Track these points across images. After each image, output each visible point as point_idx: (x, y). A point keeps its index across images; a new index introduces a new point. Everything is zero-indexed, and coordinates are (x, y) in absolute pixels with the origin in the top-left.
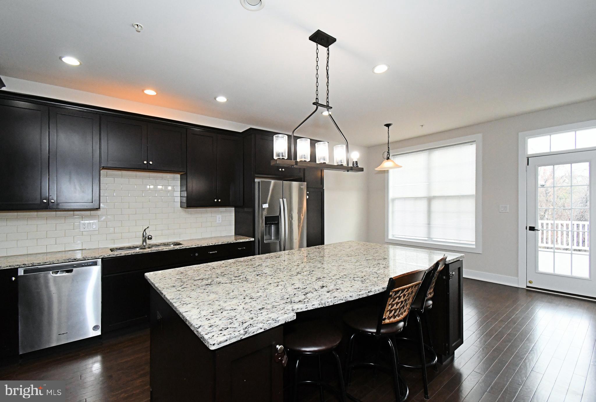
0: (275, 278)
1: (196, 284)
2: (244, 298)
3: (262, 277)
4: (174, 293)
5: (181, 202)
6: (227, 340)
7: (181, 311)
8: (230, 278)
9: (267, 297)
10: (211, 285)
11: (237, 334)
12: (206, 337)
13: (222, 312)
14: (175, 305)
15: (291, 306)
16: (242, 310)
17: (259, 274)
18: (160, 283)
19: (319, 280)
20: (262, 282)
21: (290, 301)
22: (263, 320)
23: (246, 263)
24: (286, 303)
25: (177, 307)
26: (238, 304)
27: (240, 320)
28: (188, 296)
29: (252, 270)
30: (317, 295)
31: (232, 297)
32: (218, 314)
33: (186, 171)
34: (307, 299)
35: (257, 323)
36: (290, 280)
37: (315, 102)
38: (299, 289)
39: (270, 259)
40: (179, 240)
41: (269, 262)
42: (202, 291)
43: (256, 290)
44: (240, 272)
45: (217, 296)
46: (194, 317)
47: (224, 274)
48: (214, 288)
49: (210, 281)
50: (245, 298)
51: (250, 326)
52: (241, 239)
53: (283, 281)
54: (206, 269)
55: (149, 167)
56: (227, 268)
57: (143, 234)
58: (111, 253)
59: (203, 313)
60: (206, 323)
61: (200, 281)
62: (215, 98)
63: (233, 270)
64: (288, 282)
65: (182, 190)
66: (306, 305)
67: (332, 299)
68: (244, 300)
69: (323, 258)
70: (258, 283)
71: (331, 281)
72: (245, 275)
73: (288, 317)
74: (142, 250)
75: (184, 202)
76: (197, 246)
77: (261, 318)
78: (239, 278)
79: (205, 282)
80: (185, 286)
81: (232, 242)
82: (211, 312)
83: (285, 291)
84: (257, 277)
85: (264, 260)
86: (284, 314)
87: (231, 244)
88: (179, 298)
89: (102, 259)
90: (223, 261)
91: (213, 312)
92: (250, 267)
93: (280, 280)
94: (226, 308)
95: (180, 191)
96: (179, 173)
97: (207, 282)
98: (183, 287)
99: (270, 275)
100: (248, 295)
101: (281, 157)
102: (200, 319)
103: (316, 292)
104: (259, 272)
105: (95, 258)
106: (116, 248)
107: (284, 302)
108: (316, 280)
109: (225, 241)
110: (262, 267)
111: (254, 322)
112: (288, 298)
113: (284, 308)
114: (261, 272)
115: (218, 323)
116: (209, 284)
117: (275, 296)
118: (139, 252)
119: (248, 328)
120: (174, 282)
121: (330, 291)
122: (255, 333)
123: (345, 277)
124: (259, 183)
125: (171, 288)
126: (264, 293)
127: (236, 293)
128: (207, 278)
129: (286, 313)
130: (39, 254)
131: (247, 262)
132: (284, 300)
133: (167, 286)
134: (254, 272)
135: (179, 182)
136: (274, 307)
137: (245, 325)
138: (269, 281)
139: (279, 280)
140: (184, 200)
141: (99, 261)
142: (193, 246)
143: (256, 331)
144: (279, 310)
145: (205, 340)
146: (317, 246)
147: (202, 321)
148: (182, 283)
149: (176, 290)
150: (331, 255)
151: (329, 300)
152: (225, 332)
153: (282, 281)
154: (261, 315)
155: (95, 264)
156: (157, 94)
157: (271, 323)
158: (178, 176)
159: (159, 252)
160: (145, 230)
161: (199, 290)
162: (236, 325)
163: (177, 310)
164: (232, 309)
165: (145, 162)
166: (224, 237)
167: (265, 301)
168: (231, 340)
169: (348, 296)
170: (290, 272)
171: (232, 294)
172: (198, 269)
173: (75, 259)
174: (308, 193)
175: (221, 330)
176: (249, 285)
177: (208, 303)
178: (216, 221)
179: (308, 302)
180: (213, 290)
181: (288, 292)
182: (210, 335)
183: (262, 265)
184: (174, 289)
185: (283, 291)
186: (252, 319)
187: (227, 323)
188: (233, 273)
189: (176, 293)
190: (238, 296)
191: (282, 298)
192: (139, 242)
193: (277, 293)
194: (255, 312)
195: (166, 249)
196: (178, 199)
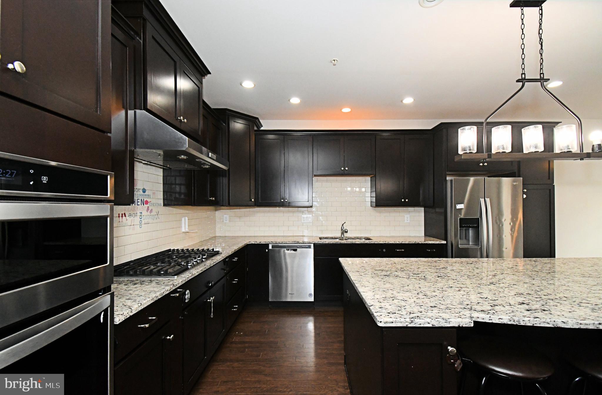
0: (458, 283)
1: (376, 273)
2: (417, 294)
3: (443, 280)
4: (357, 276)
5: (371, 202)
6: (393, 322)
7: (360, 291)
8: (409, 274)
9: (443, 298)
10: (389, 277)
11: (402, 320)
12: (375, 314)
13: (393, 300)
14: (357, 285)
15: (470, 312)
16: (412, 303)
17: (441, 276)
18: (348, 267)
19: (519, 295)
20: (441, 284)
21: (470, 307)
22: (432, 316)
23: (429, 264)
24: (464, 309)
25: (358, 287)
26: (410, 297)
27: (409, 310)
28: (367, 281)
29: (433, 271)
30: (509, 310)
31: (406, 290)
32: (389, 301)
33: (375, 173)
34: (494, 311)
35: (425, 317)
36: (477, 288)
37: (521, 78)
38: (485, 299)
39: (459, 264)
40: (370, 236)
41: (457, 267)
42: (380, 279)
43: (432, 289)
44: (420, 270)
45: (392, 286)
46: (369, 297)
47: (403, 269)
48: (391, 279)
49: (388, 273)
50: (419, 293)
51: (417, 317)
52: (431, 241)
53: (468, 288)
54: (387, 263)
55: (346, 172)
56: (408, 265)
57: (342, 228)
58: (320, 240)
59: (377, 296)
60: (378, 305)
61: (380, 271)
62: (402, 101)
63: (414, 267)
64: (473, 289)
65: (372, 191)
66: (489, 316)
67: (532, 319)
68: (417, 295)
69: (537, 273)
70: (436, 284)
71: (538, 299)
72: (425, 274)
73: (462, 321)
74: (340, 241)
75: (373, 202)
76: (384, 243)
77: (430, 314)
78: (418, 276)
79: (384, 273)
80: (367, 272)
81: (420, 243)
82: (384, 297)
83: (467, 297)
84: (438, 278)
85: (451, 264)
86: (458, 317)
87: (418, 244)
88: (360, 281)
89: (314, 244)
90: (405, 259)
91: (385, 297)
92: (433, 268)
93: (465, 286)
94: (398, 298)
95: (371, 192)
96: (369, 176)
97: (386, 273)
98: (365, 273)
99: (453, 279)
100: (423, 292)
101: (468, 152)
102: (373, 300)
103: (509, 306)
104: (441, 274)
105: (309, 243)
106: (323, 238)
107: (462, 307)
108: (515, 295)
109: (413, 241)
110: (446, 270)
111: (422, 315)
112: (468, 305)
113: (460, 312)
114: (443, 274)
115: (387, 306)
116: (388, 275)
117: (452, 299)
118: (338, 242)
119: (414, 318)
120: (359, 268)
121: (531, 310)
122: (422, 326)
123: (565, 299)
124: (451, 181)
125: (355, 272)
126: (441, 294)
127: (411, 287)
128: (386, 270)
129: (461, 317)
130: (280, 236)
131: (431, 263)
132: (462, 306)
133: (353, 270)
134: (435, 273)
135: (370, 184)
136: (448, 308)
137: (412, 315)
138: (450, 285)
139: (462, 286)
140: (374, 200)
141: (312, 245)
142: (381, 242)
143: (423, 324)
144: (453, 312)
145: (374, 316)
146: (534, 259)
147: (375, 302)
148: (365, 271)
149: (359, 275)
150: (552, 271)
151: (526, 319)
152: (391, 315)
153: (466, 287)
154: (431, 311)
155: (309, 247)
156: (351, 110)
157: (441, 322)
158: (369, 178)
159: (353, 244)
160: (343, 225)
161: (377, 279)
162: (404, 313)
163: (358, 290)
164: (403, 299)
165: (343, 169)
166: (413, 237)
167: (440, 301)
168: (396, 324)
169: (558, 320)
170: (481, 281)
171: (406, 287)
172: (381, 261)
173: (298, 242)
174: (525, 190)
175: (389, 313)
176: (426, 284)
177: (383, 290)
178: (404, 221)
179: (493, 314)
180: (390, 281)
181: (471, 299)
182: (379, 314)
183: (447, 268)
184: (357, 274)
185: (465, 297)
186: (421, 312)
187: (396, 309)
188: (412, 270)
189: (358, 276)
190: (412, 290)
191: (461, 303)
192: (339, 235)
193: (457, 297)
194: (425, 308)
195: (358, 241)
196: (369, 199)
